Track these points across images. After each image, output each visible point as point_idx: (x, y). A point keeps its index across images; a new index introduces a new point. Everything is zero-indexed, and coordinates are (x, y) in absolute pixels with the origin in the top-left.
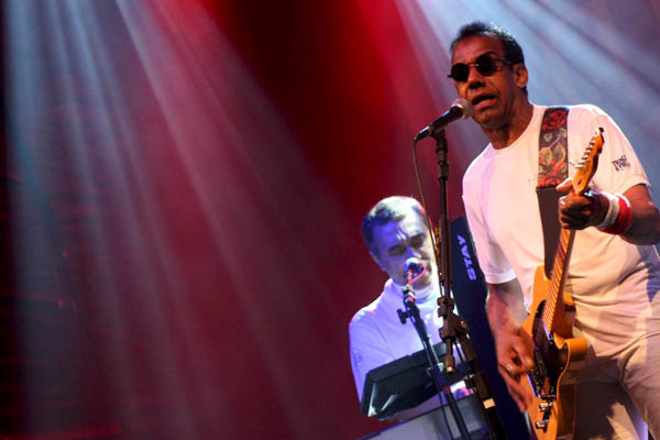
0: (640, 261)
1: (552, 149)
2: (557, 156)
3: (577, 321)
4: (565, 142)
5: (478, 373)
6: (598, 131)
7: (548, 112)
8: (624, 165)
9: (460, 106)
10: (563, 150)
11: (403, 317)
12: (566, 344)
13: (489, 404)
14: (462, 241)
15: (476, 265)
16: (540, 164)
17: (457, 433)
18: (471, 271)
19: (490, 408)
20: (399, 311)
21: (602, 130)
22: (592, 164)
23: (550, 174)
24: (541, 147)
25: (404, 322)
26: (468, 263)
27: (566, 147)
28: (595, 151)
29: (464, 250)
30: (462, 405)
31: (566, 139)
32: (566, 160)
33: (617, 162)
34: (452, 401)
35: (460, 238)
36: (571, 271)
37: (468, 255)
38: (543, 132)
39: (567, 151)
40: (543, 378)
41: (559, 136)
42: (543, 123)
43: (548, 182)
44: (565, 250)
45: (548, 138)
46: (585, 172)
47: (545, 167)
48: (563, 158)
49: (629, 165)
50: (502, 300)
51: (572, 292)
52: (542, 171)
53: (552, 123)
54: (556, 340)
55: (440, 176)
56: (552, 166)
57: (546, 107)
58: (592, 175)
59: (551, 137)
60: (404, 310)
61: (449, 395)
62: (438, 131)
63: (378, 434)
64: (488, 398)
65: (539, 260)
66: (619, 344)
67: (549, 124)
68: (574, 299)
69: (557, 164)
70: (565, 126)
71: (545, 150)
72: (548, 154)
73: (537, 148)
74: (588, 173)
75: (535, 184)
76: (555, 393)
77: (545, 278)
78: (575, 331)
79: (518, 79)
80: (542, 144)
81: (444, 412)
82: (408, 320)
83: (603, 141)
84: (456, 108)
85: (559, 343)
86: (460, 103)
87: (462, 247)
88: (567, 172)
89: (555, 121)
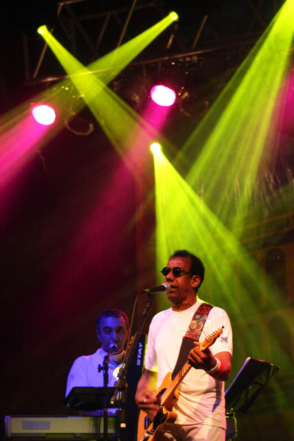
0: (214, 388)
1: (198, 323)
2: (198, 327)
3: (176, 404)
4: (204, 321)
5: (124, 410)
6: (222, 327)
7: (203, 305)
8: (226, 341)
9: (166, 286)
10: (202, 325)
11: (100, 368)
12: (167, 413)
13: (123, 425)
14: (141, 346)
15: (142, 359)
16: (189, 327)
17: (102, 431)
18: (139, 361)
19: (123, 428)
20: (99, 365)
21: (223, 327)
22: (212, 340)
23: (192, 333)
24: (193, 319)
25: (99, 371)
26: (139, 356)
27: (204, 324)
28: (217, 336)
29: (140, 350)
30: (110, 419)
31: (205, 321)
32: (202, 330)
33: (223, 338)
34: (106, 416)
35: (140, 344)
36: (183, 381)
37: (140, 353)
38: (196, 313)
39: (203, 326)
40: (151, 423)
41: (203, 318)
42: (199, 309)
43: (189, 336)
44: (183, 375)
45: (198, 317)
46: (208, 342)
47: (191, 329)
48: (201, 329)
49: (227, 342)
50: (147, 378)
51: (180, 390)
52: (189, 330)
53: (202, 311)
54: (164, 409)
55: (144, 313)
56: (194, 330)
57: (204, 302)
58: (210, 345)
59: (199, 317)
60: (102, 366)
61: (106, 413)
62: (151, 293)
63: (67, 417)
64: (124, 423)
65: (171, 369)
66: (190, 421)
67: (201, 311)
68: (179, 394)
69: (197, 330)
70: (207, 314)
71: (194, 321)
72: (195, 324)
73: (191, 319)
74: (210, 344)
75: (184, 334)
76: (153, 432)
77: (171, 378)
78: (174, 409)
79: (193, 283)
80: (194, 318)
81: (100, 419)
82: (102, 371)
83: (222, 333)
84: (163, 286)
85: (165, 411)
86: (166, 285)
87: (140, 348)
88: (200, 335)
89: (204, 311)
